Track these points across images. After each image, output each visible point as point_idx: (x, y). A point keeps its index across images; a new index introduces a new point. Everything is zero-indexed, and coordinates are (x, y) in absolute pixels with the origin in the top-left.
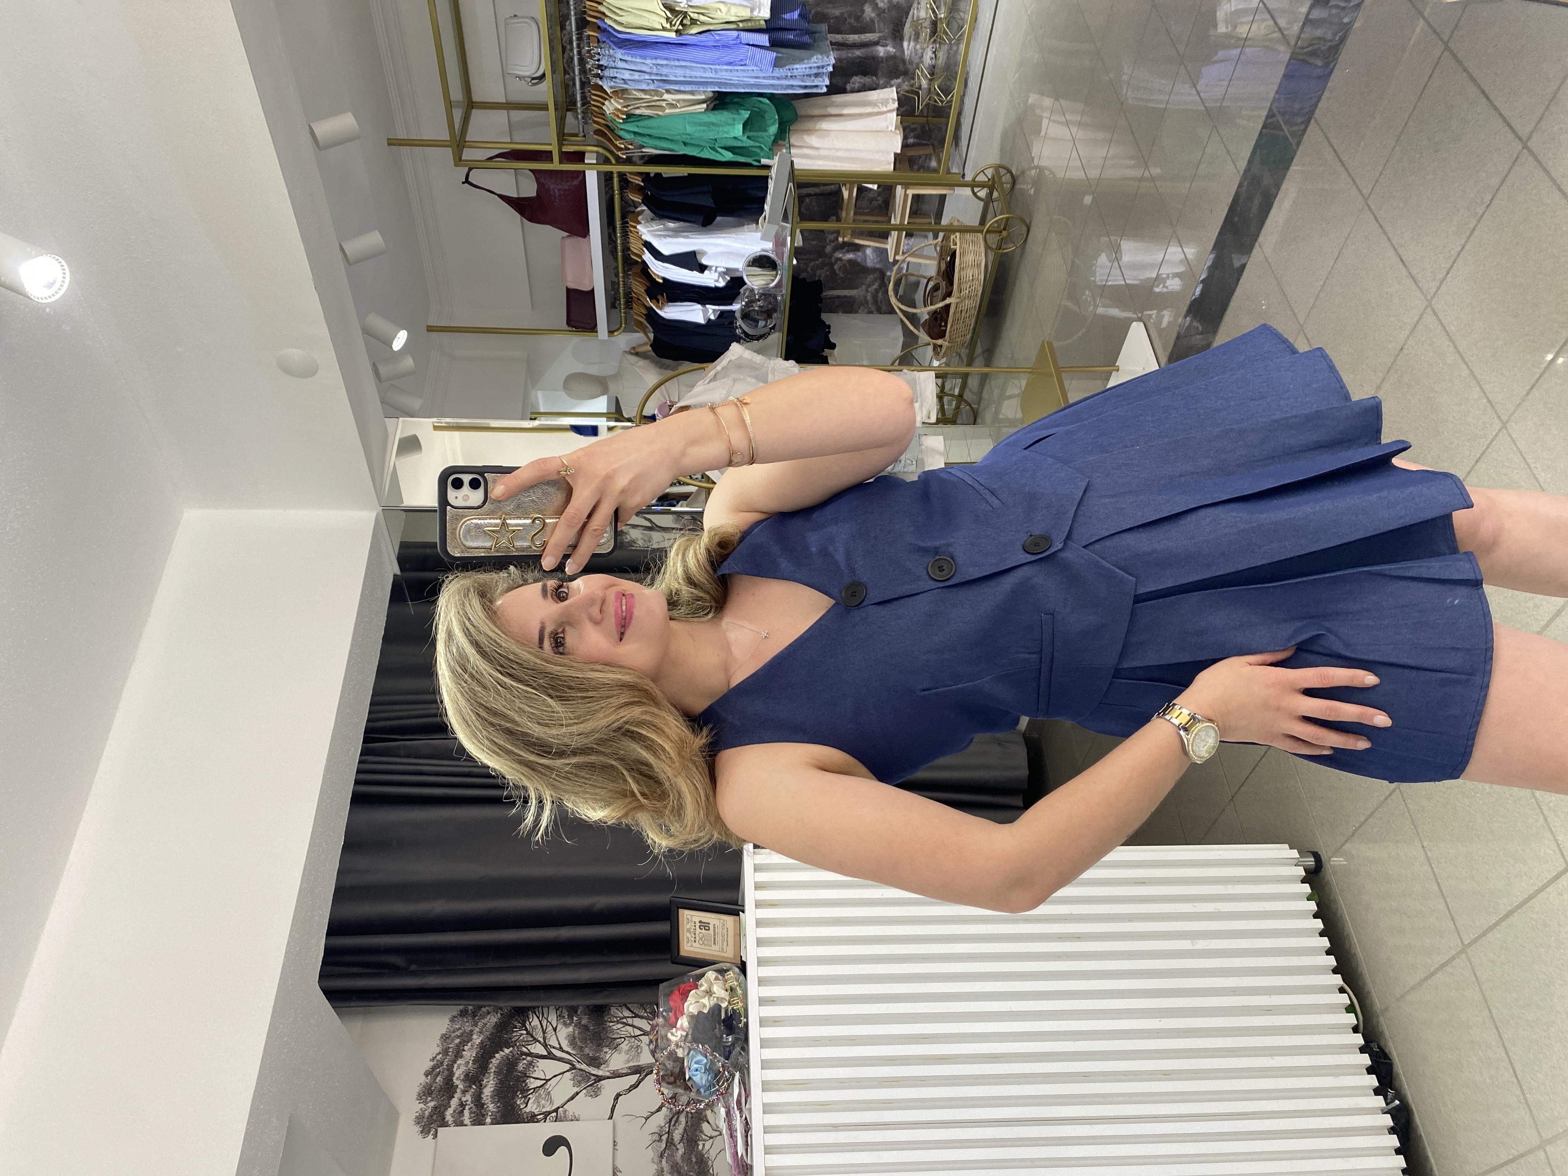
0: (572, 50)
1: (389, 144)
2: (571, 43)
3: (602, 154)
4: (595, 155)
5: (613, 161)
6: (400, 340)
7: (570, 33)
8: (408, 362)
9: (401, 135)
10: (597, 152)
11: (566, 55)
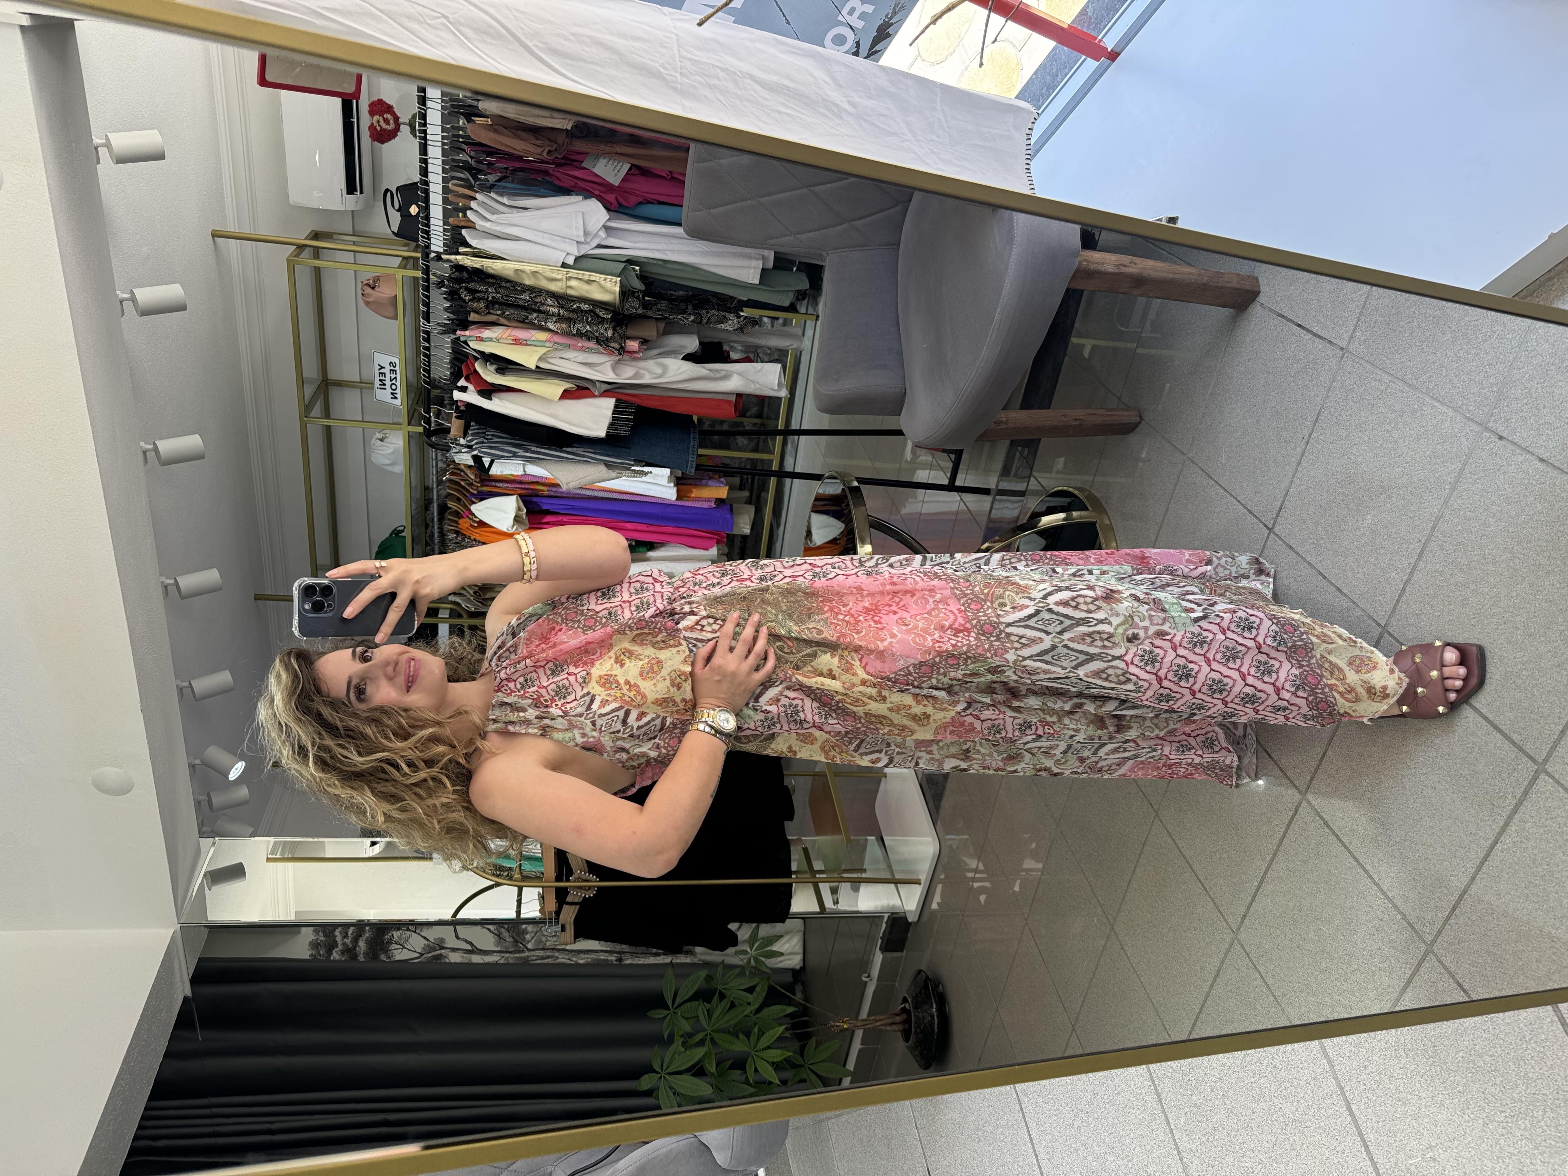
0: (433, 527)
1: (256, 599)
2: (433, 519)
3: (454, 610)
4: (448, 611)
5: (465, 616)
6: (237, 770)
7: (433, 514)
8: (243, 792)
9: (269, 592)
10: (451, 610)
11: (429, 531)
